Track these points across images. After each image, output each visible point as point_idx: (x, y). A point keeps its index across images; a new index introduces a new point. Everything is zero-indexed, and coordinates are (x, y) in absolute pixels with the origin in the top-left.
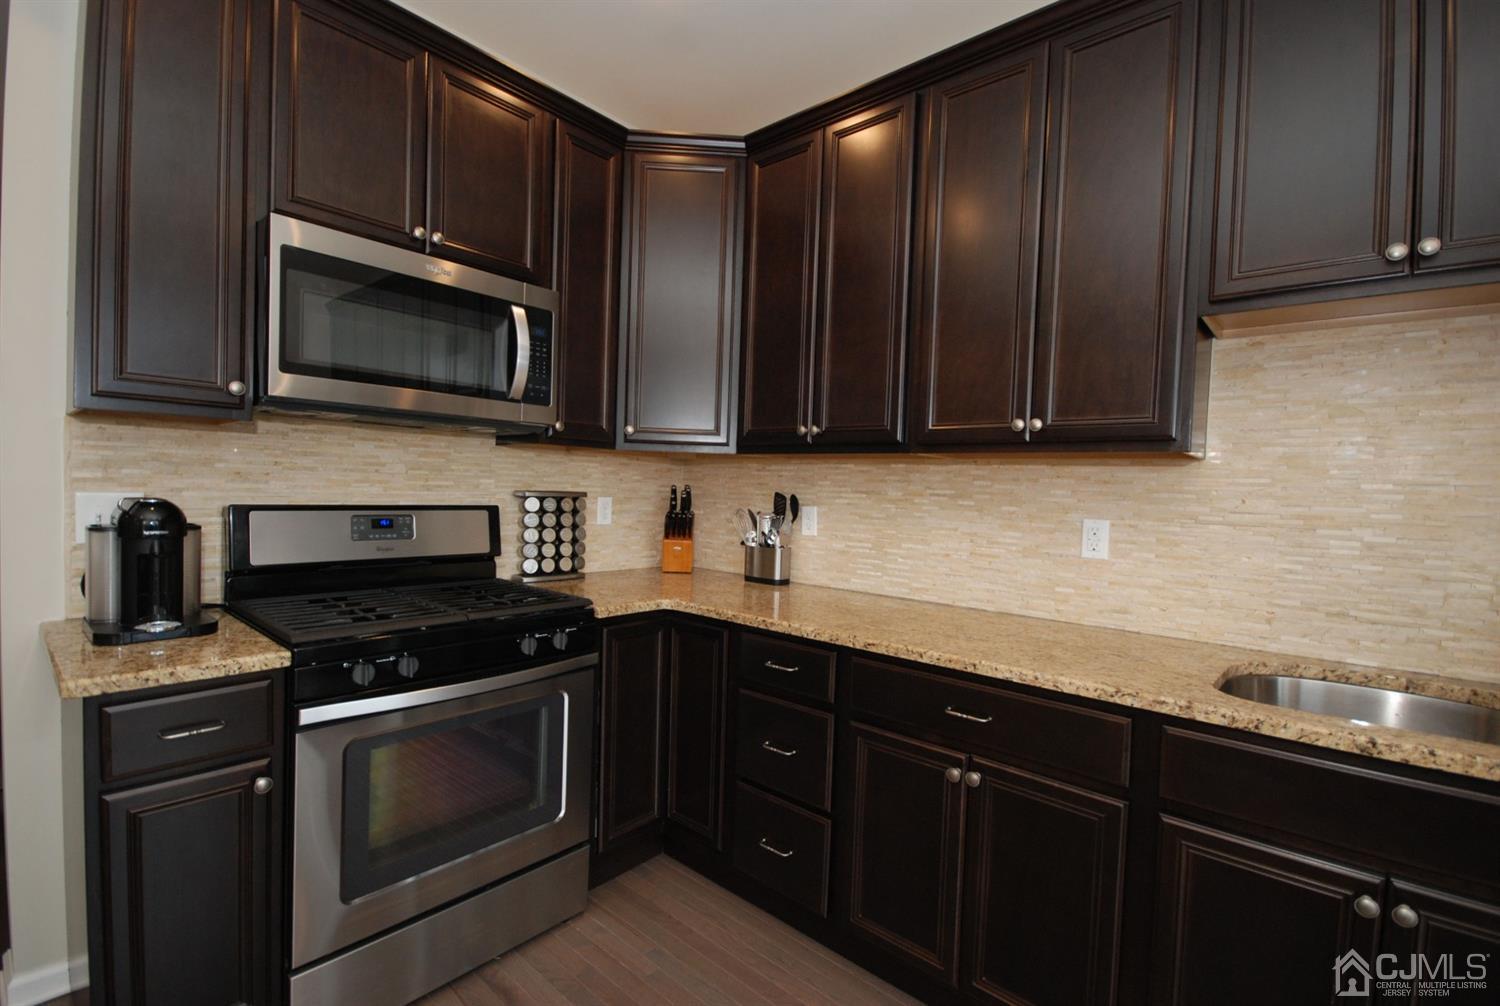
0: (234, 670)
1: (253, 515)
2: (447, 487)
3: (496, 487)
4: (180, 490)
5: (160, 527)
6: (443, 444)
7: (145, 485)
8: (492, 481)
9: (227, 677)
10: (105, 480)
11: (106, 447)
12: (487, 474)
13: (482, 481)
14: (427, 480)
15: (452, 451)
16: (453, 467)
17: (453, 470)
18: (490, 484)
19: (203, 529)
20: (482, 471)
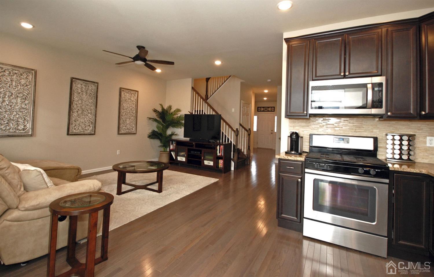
0: (296, 159)
1: (314, 136)
2: (362, 132)
3: (380, 132)
4: (303, 131)
5: (295, 136)
6: (361, 121)
7: (298, 130)
8: (378, 130)
9: (295, 160)
10: (293, 129)
11: (294, 124)
12: (376, 128)
13: (374, 130)
14: (356, 130)
15: (363, 122)
16: (364, 126)
17: (364, 127)
18: (377, 131)
19: (303, 138)
20: (374, 128)
